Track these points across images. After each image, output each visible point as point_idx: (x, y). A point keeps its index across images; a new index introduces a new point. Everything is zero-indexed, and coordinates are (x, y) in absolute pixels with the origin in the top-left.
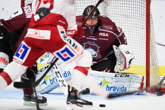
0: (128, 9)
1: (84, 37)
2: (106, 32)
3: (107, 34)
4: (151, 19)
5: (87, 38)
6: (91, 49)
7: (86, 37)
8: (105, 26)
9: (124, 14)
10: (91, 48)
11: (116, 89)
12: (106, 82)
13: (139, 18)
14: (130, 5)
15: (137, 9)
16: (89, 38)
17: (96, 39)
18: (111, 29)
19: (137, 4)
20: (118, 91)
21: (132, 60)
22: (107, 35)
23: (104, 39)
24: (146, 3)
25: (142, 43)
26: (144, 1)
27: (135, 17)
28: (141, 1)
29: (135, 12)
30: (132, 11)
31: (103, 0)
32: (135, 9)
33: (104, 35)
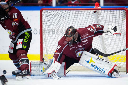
0: (113, 17)
9: (110, 20)
11: (97, 68)
12: (92, 61)
13: (121, 23)
14: (114, 14)
19: (119, 13)
20: (98, 69)
22: (87, 40)
24: (125, 13)
25: (123, 40)
26: (124, 11)
27: (118, 22)
28: (122, 11)
29: (118, 19)
30: (116, 18)
31: (96, 11)
32: (118, 17)
33: (85, 41)
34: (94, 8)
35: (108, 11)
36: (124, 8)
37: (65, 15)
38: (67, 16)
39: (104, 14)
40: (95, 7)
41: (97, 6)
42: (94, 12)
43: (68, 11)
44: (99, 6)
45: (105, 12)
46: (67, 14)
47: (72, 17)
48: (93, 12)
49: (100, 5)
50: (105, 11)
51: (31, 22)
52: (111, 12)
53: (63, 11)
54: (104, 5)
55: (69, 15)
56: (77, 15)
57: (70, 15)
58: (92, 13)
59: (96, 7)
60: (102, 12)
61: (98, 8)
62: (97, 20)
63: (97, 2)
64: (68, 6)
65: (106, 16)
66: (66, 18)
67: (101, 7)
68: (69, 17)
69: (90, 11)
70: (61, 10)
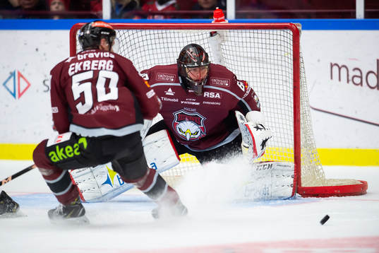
0: (260, 46)
1: (177, 100)
2: (216, 91)
3: (218, 94)
4: (302, 65)
5: (182, 102)
6: (189, 123)
7: (180, 101)
8: (215, 80)
9: (253, 55)
10: (189, 121)
13: (280, 62)
14: (264, 40)
15: (275, 46)
16: (185, 102)
17: (198, 104)
18: (227, 85)
19: (275, 38)
21: (266, 140)
22: (218, 96)
23: (213, 103)
24: (291, 37)
25: (286, 108)
26: (289, 31)
27: (272, 61)
28: (282, 32)
29: (272, 52)
30: (268, 51)
31: (215, 32)
32: (272, 48)
33: (212, 95)
34: (211, 23)
35: (248, 31)
36: (288, 24)
37: (136, 40)
38: (141, 44)
39: (236, 39)
40: (213, 22)
41: (219, 19)
42: (212, 34)
43: (144, 32)
44: (223, 18)
45: (240, 35)
46: (140, 39)
47: (154, 46)
48: (209, 35)
49: (225, 15)
50: (240, 31)
51: (46, 59)
52: (256, 35)
53: (130, 32)
54: (238, 15)
55: (145, 43)
56: (165, 41)
57: (149, 42)
58: (205, 36)
59: (217, 21)
60: (232, 34)
61: (222, 23)
62: (218, 55)
63: (217, 8)
64: (148, 19)
65: (241, 44)
66: (138, 50)
67: (230, 22)
68: (146, 48)
69: (200, 32)
70: (126, 29)
